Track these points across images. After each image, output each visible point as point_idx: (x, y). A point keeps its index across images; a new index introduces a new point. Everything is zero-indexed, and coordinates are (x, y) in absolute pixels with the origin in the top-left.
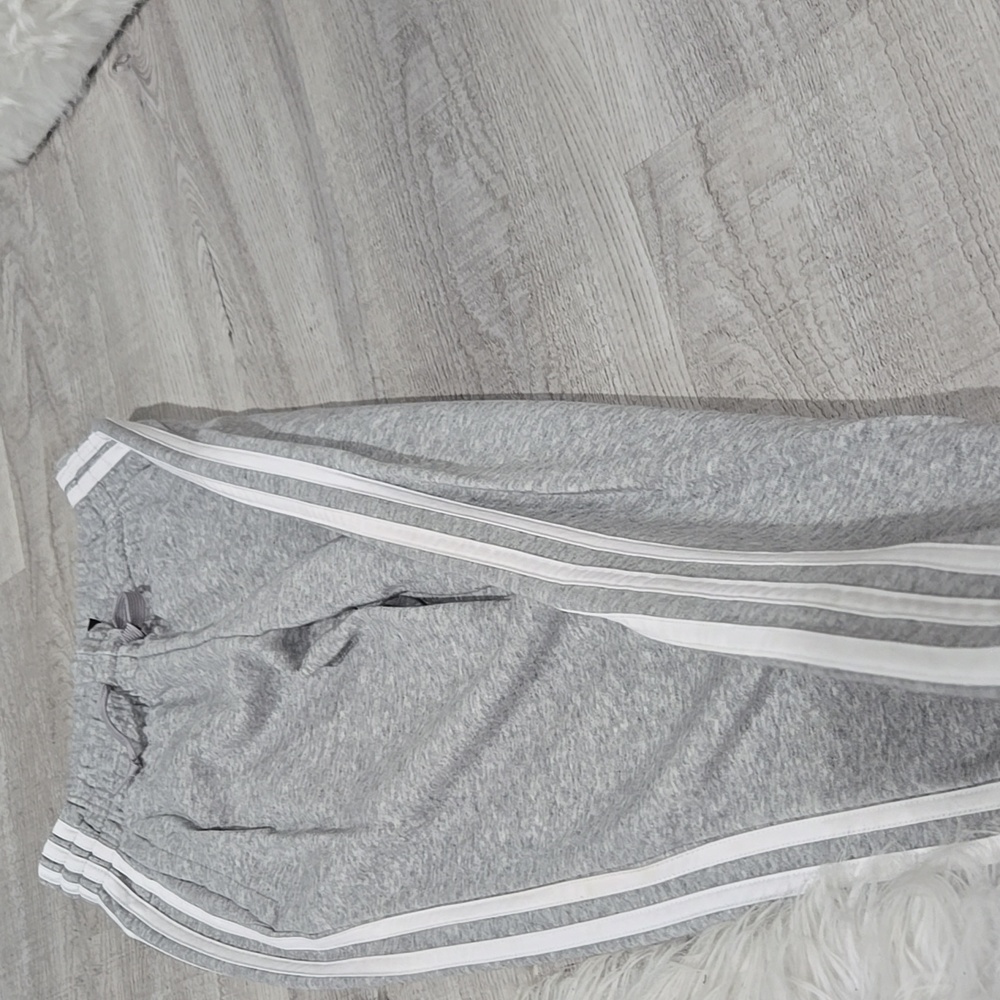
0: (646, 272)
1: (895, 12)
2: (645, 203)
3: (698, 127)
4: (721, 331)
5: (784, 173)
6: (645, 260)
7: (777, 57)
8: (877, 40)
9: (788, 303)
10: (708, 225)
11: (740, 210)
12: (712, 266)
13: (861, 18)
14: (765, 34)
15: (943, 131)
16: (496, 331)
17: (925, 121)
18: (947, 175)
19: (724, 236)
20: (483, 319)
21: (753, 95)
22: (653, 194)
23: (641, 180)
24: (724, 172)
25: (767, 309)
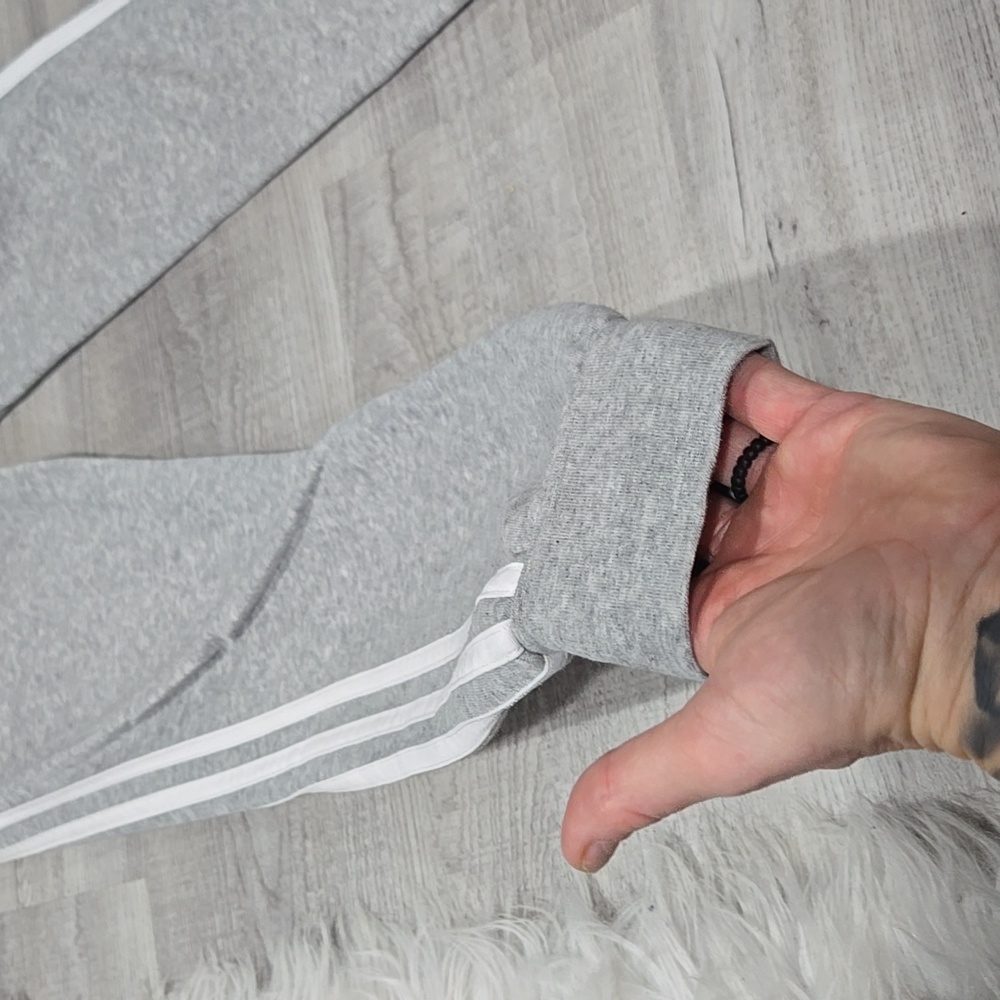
0: (330, 294)
1: (572, 67)
2: (337, 222)
3: (391, 152)
4: (388, 367)
5: (460, 214)
6: (331, 282)
7: (466, 92)
8: (555, 92)
9: (449, 348)
10: (388, 257)
11: (418, 245)
12: (388, 299)
13: (543, 67)
14: (459, 66)
15: (599, 196)
16: (193, 332)
17: (585, 183)
18: (597, 241)
19: (401, 269)
20: (183, 318)
21: (441, 128)
22: (344, 215)
23: (335, 198)
24: (409, 202)
25: (431, 351)
